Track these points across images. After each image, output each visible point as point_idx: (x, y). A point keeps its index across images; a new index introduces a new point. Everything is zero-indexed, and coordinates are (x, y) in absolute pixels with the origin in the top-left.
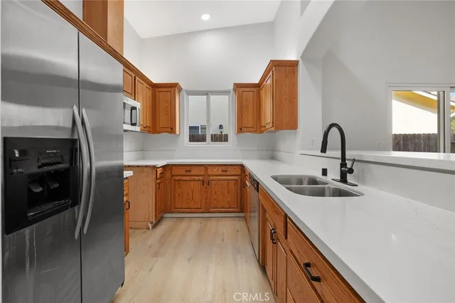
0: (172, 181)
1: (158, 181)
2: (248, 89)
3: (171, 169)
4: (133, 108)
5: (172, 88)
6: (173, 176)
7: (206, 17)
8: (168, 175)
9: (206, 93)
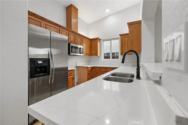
0: (95, 73)
1: (89, 72)
2: (125, 36)
3: (95, 69)
4: (80, 48)
5: (96, 39)
6: (95, 71)
7: (108, 11)
8: (94, 70)
9: (110, 40)
